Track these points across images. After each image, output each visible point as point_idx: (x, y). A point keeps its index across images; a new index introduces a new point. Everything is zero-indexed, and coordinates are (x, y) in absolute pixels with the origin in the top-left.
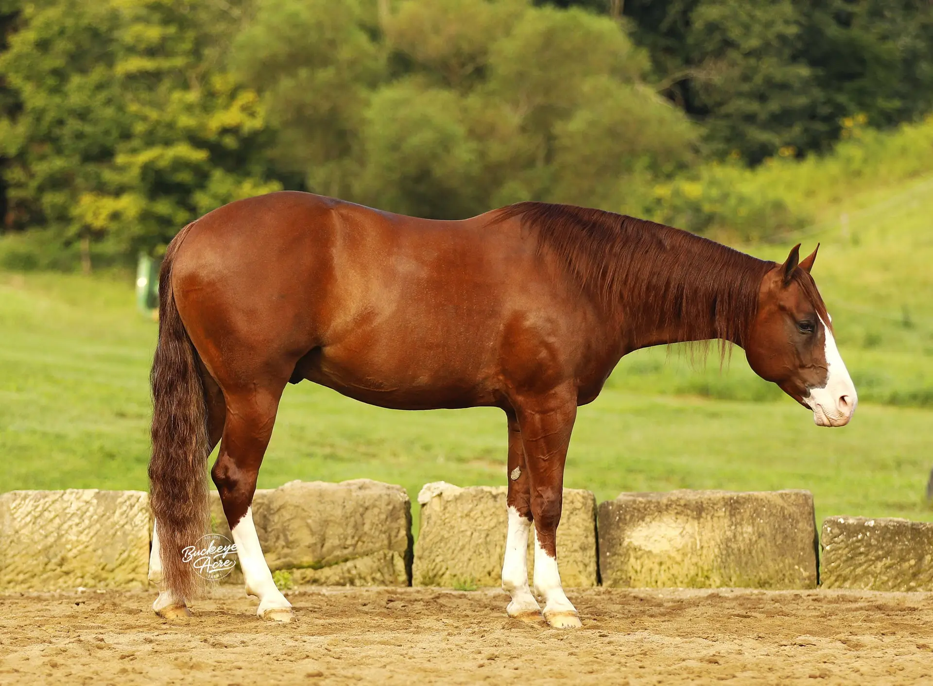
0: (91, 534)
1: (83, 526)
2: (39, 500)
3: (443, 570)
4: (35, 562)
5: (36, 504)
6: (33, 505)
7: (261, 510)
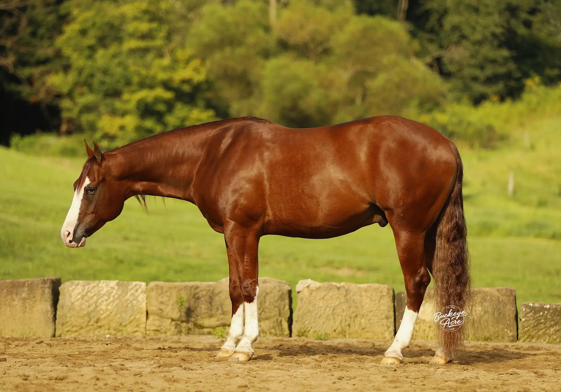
0: (114, 305)
1: (109, 301)
2: (86, 286)
3: (309, 328)
4: (82, 321)
5: (84, 288)
6: (82, 289)
7: (209, 294)
